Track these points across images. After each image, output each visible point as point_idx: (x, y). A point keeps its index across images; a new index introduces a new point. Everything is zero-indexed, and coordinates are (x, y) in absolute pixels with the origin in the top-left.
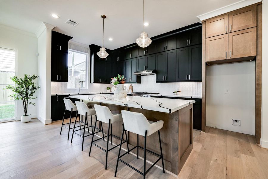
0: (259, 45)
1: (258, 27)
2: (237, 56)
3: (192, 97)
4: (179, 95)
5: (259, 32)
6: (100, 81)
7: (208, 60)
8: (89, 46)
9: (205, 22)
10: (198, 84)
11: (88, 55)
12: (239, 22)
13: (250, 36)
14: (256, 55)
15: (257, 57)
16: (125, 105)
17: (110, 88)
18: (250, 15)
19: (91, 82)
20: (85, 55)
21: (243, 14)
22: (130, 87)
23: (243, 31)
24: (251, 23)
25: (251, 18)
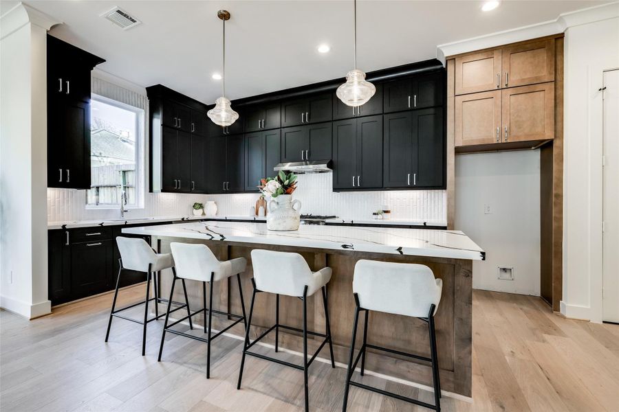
0: (559, 119)
1: (557, 82)
2: (518, 137)
3: (425, 223)
4: (388, 219)
5: (559, 92)
6: (178, 186)
7: (460, 144)
8: (147, 89)
9: (453, 59)
10: (429, 194)
11: (144, 114)
12: (522, 68)
13: (542, 99)
14: (553, 137)
15: (554, 141)
16: (345, 246)
17: (201, 206)
18: (543, 56)
19: (151, 190)
20: (134, 114)
21: (529, 53)
22: (258, 201)
23: (529, 87)
24: (545, 74)
25: (545, 64)
